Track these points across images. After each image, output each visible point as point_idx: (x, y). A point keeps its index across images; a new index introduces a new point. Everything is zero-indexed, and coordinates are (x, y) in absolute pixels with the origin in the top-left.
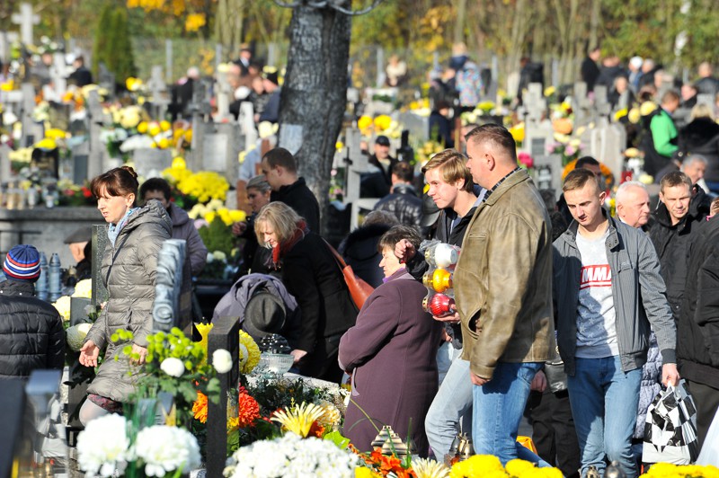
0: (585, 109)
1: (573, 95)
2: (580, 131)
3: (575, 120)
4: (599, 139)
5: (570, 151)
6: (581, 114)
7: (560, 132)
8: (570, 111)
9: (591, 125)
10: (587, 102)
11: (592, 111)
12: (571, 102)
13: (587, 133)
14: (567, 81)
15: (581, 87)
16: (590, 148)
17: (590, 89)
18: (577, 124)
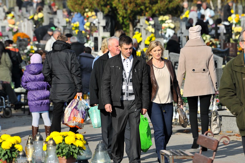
0: (19, 16)
1: (14, 11)
2: (18, 23)
3: (16, 20)
4: (24, 26)
5: (15, 30)
6: (17, 18)
7: (11, 24)
8: (13, 17)
9: (21, 21)
10: (19, 13)
11: (22, 17)
12: (14, 14)
13: (20, 24)
14: (12, 6)
15: (17, 8)
16: (21, 29)
17: (20, 9)
18: (16, 21)
